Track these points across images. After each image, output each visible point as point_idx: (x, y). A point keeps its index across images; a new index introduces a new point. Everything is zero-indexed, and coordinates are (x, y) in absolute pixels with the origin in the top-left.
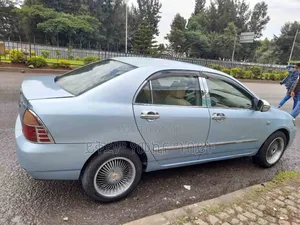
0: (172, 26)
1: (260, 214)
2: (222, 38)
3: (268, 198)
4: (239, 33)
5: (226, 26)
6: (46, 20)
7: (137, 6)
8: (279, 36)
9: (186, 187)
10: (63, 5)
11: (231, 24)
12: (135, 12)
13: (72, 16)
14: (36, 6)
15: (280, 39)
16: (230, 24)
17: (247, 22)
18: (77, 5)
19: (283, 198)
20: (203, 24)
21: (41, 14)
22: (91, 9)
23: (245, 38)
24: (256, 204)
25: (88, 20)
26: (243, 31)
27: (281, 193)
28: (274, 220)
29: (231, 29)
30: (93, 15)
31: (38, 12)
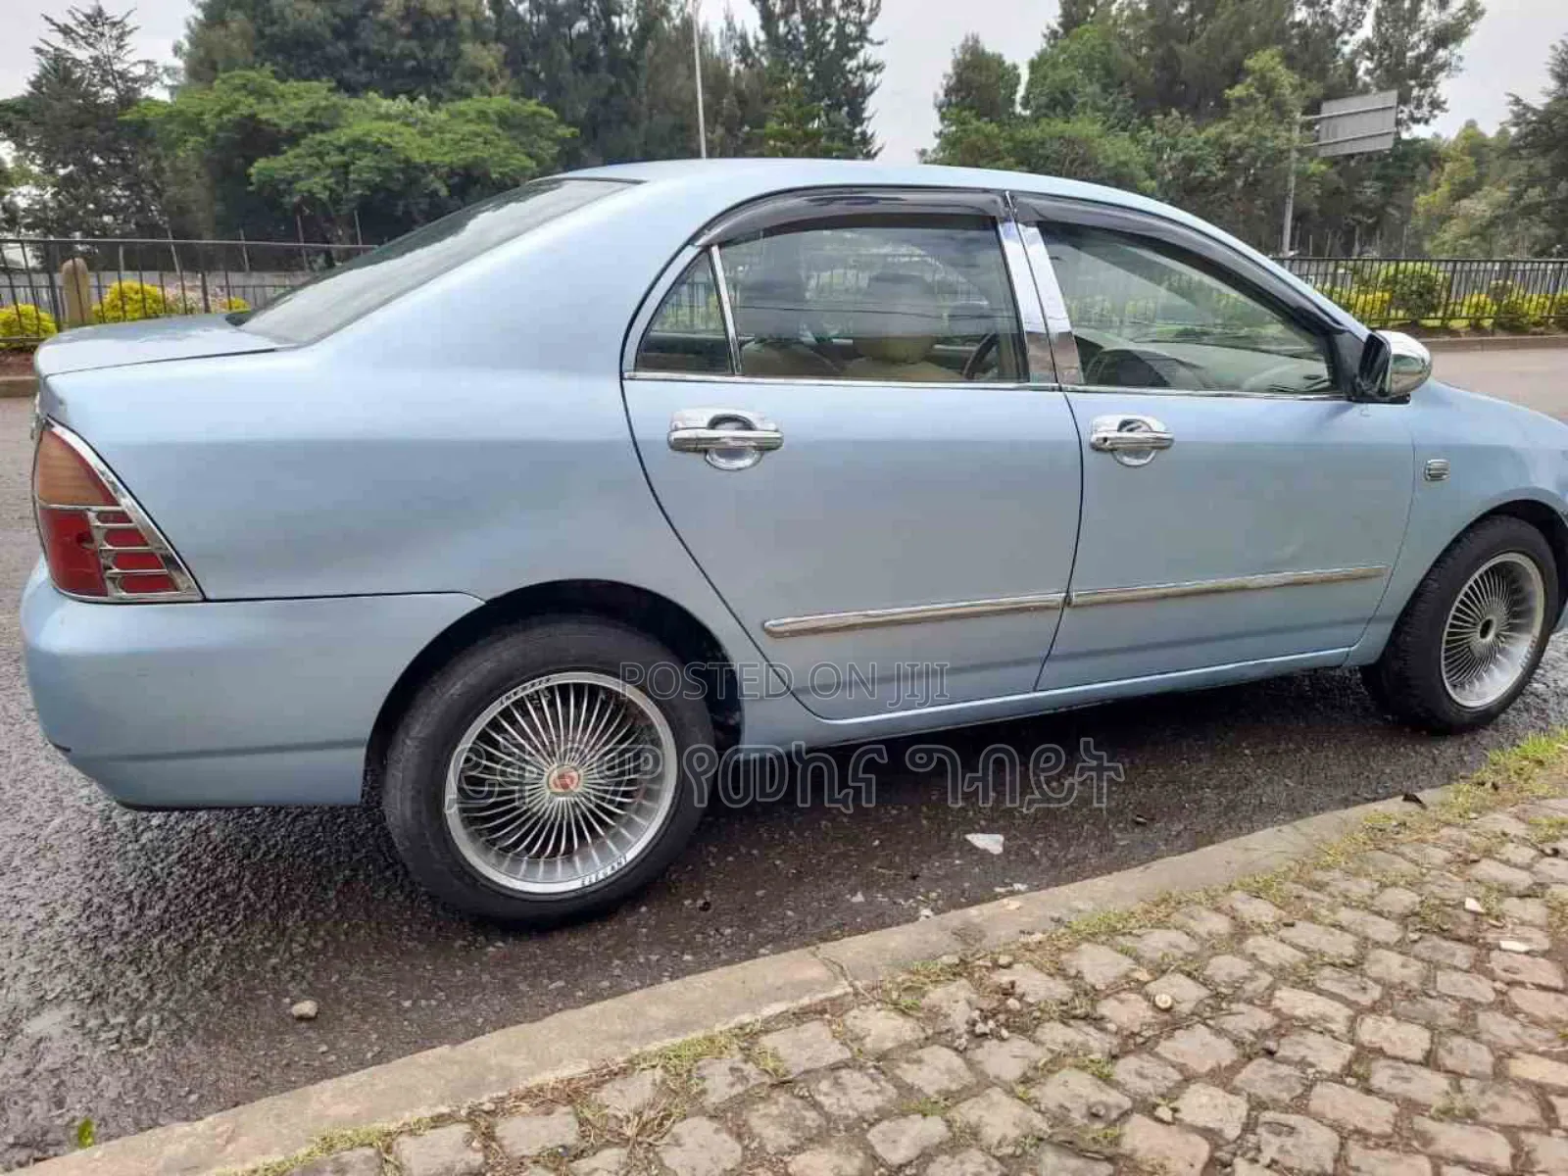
0: (945, 110)
1: (1385, 930)
2: (1219, 143)
3: (1439, 855)
4: (1313, 107)
5: (1236, 73)
6: (293, 139)
7: (750, 22)
8: (1539, 101)
9: (980, 840)
10: (375, 60)
11: (1265, 60)
12: (745, 52)
13: (421, 108)
14: (238, 76)
15: (1546, 117)
16: (1257, 62)
17: (1349, 44)
18: (440, 49)
19: (1526, 854)
20: (1111, 78)
21: (266, 112)
22: (514, 62)
23: (1347, 130)
24: (1361, 888)
25: (504, 121)
26: (1335, 93)
27: (1516, 829)
28: (1462, 954)
29: (1267, 88)
30: (528, 95)
31: (247, 105)
